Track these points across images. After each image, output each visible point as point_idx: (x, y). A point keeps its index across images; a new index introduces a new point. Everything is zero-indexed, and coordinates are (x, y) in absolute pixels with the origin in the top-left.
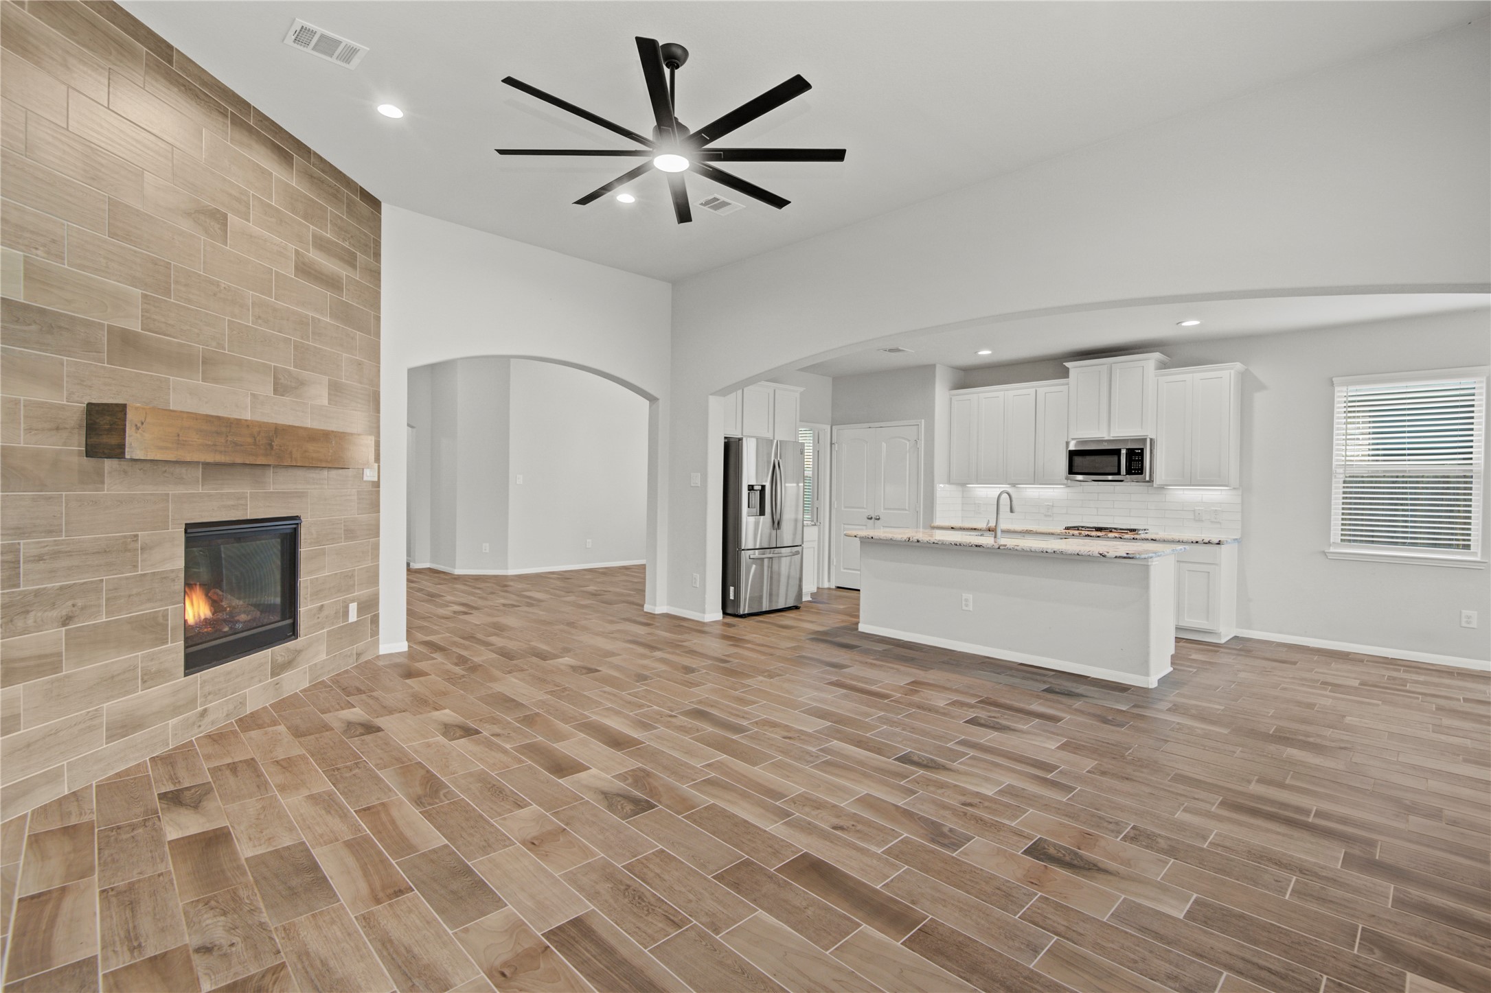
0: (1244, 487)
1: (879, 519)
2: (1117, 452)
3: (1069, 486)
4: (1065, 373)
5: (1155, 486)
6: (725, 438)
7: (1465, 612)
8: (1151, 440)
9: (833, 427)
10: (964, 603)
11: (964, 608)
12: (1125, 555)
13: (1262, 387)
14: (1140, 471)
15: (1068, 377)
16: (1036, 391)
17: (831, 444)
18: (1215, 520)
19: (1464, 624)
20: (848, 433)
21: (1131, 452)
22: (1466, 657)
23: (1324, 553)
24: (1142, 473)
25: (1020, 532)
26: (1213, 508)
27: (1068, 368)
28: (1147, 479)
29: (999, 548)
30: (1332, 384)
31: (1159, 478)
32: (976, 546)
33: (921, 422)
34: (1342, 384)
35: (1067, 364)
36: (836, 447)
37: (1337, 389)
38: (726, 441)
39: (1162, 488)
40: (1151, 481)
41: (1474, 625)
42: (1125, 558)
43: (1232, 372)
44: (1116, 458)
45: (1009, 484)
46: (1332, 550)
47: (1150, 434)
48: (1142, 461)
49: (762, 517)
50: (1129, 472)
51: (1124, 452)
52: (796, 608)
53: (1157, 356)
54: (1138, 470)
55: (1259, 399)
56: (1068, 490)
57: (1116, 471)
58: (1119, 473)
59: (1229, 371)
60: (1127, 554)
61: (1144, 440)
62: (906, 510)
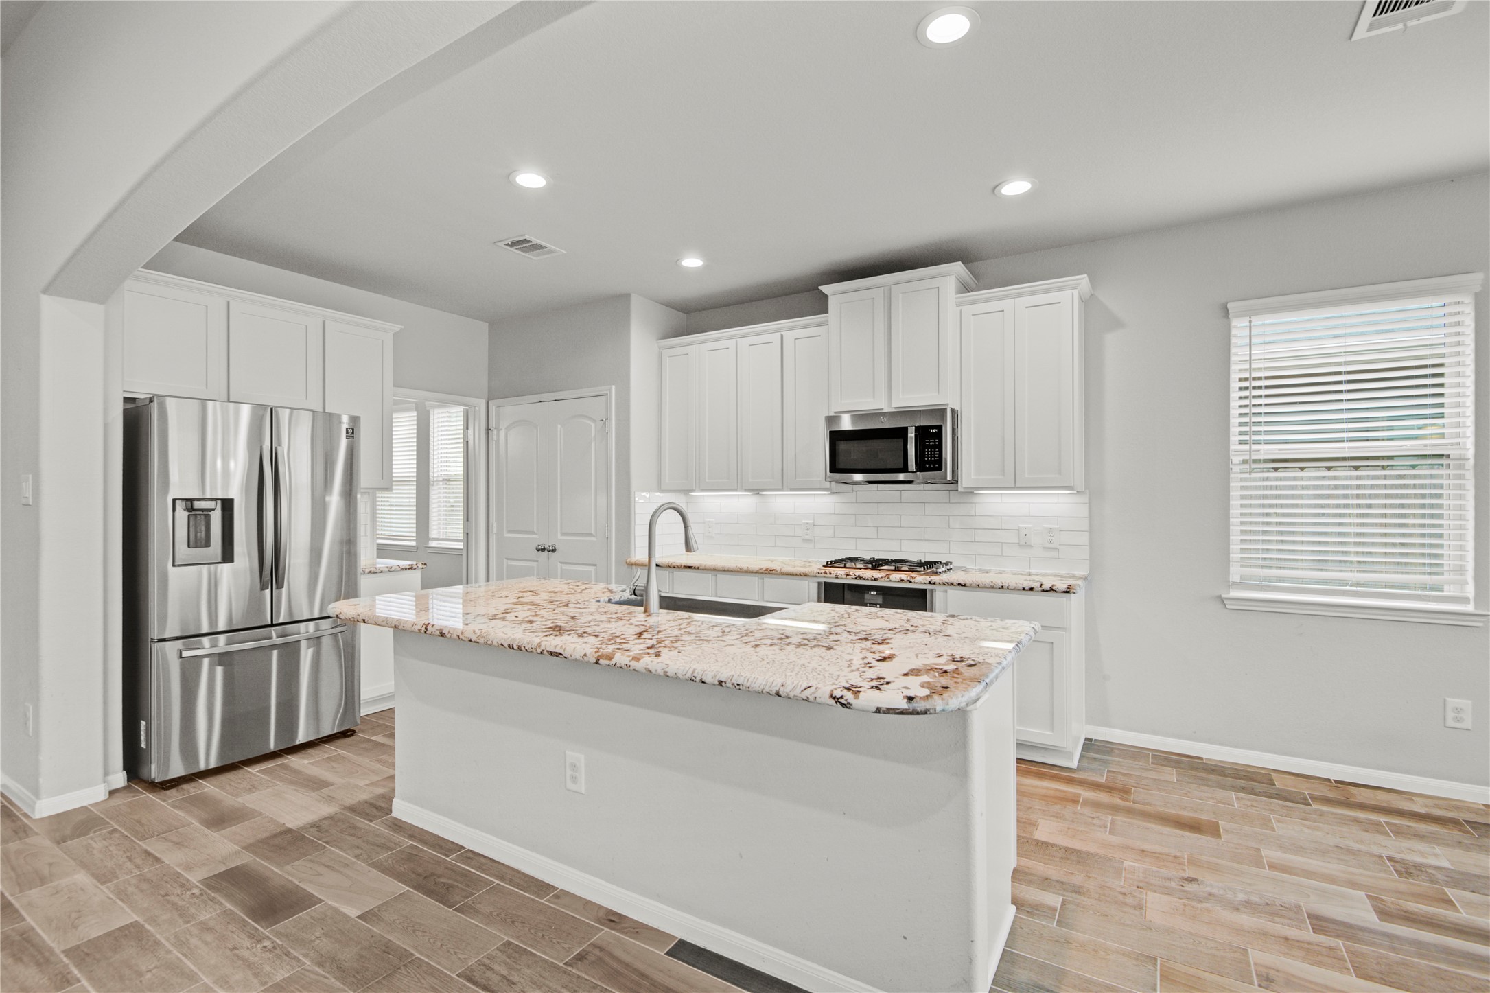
0: (1092, 491)
1: (554, 551)
2: (901, 433)
3: (834, 493)
4: (821, 305)
5: (959, 490)
6: (126, 400)
7: (1452, 702)
8: (953, 411)
9: (490, 402)
10: (569, 773)
11: (570, 785)
12: (903, 705)
13: (1116, 324)
14: (937, 465)
15: (826, 312)
16: (782, 336)
17: (488, 430)
18: (1051, 545)
19: (1450, 723)
20: (509, 411)
21: (922, 432)
22: (1457, 780)
23: (1221, 600)
24: (940, 469)
25: (757, 572)
26: (1045, 526)
27: (826, 297)
28: (949, 477)
29: (597, 663)
30: (1226, 313)
31: (967, 477)
32: (551, 653)
33: (610, 390)
34: (1242, 314)
35: (825, 289)
36: (494, 434)
37: (1235, 322)
38: (129, 406)
39: (970, 492)
40: (954, 482)
41: (1468, 723)
42: (902, 712)
43: (1076, 292)
44: (901, 442)
45: (746, 490)
46: (1234, 593)
47: (952, 402)
48: (940, 447)
49: (227, 566)
50: (921, 467)
51: (911, 435)
52: (346, 734)
53: (958, 267)
54: (934, 462)
55: (1112, 342)
56: (835, 498)
57: (902, 466)
58: (905, 469)
59: (1069, 292)
60: (910, 699)
61: (941, 412)
62: (591, 535)
